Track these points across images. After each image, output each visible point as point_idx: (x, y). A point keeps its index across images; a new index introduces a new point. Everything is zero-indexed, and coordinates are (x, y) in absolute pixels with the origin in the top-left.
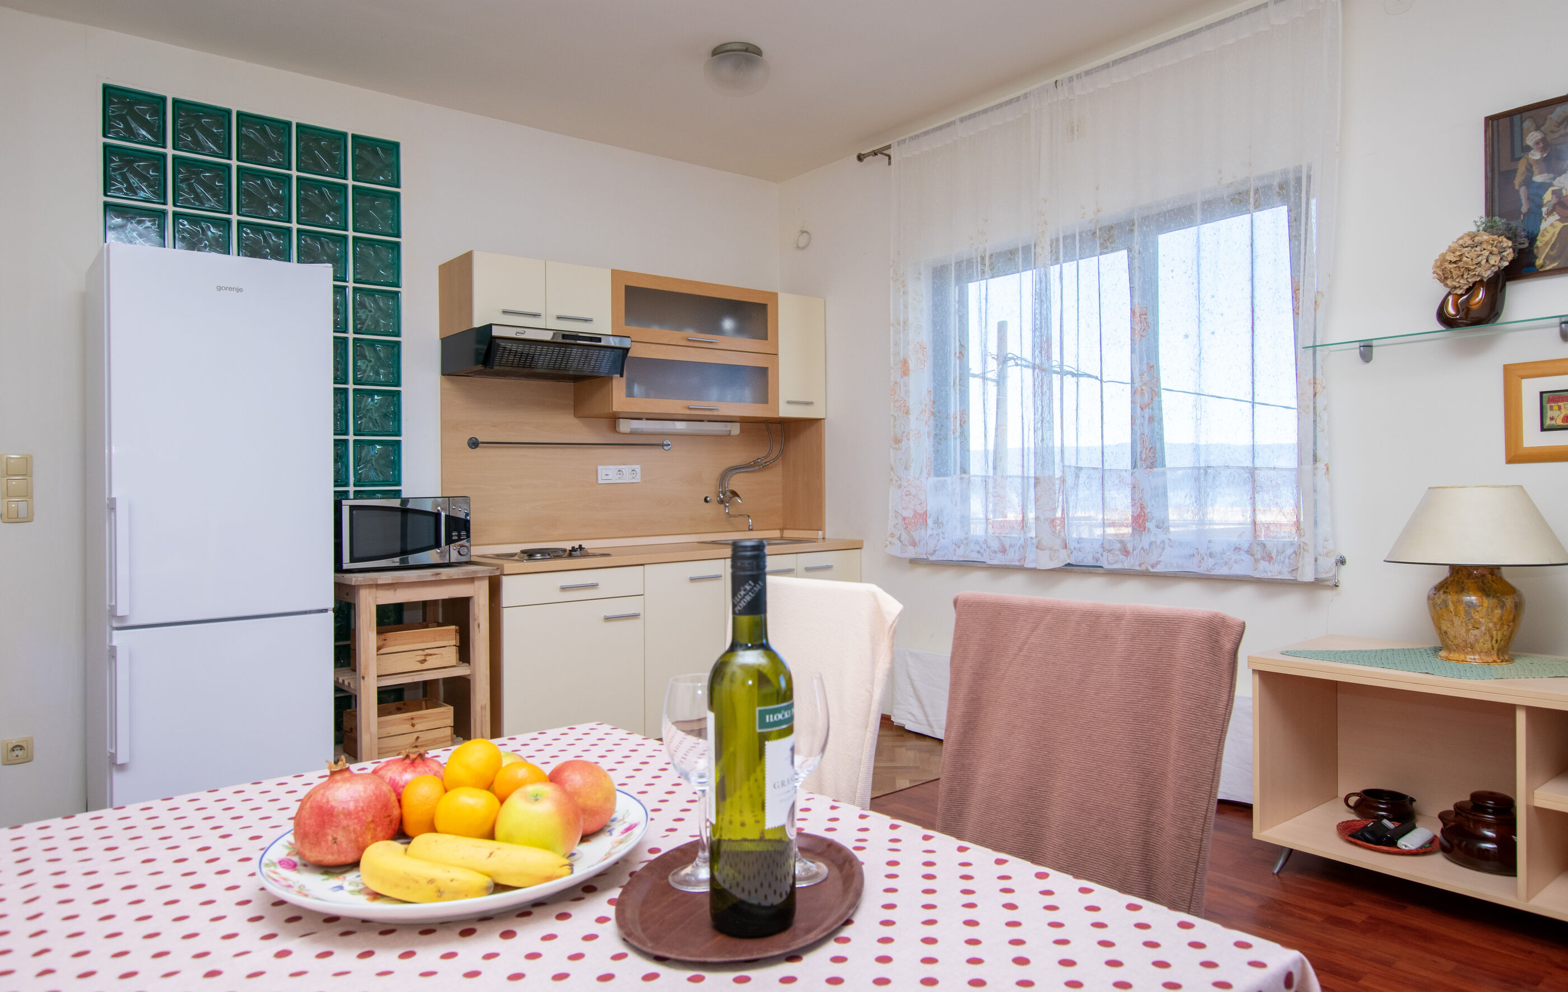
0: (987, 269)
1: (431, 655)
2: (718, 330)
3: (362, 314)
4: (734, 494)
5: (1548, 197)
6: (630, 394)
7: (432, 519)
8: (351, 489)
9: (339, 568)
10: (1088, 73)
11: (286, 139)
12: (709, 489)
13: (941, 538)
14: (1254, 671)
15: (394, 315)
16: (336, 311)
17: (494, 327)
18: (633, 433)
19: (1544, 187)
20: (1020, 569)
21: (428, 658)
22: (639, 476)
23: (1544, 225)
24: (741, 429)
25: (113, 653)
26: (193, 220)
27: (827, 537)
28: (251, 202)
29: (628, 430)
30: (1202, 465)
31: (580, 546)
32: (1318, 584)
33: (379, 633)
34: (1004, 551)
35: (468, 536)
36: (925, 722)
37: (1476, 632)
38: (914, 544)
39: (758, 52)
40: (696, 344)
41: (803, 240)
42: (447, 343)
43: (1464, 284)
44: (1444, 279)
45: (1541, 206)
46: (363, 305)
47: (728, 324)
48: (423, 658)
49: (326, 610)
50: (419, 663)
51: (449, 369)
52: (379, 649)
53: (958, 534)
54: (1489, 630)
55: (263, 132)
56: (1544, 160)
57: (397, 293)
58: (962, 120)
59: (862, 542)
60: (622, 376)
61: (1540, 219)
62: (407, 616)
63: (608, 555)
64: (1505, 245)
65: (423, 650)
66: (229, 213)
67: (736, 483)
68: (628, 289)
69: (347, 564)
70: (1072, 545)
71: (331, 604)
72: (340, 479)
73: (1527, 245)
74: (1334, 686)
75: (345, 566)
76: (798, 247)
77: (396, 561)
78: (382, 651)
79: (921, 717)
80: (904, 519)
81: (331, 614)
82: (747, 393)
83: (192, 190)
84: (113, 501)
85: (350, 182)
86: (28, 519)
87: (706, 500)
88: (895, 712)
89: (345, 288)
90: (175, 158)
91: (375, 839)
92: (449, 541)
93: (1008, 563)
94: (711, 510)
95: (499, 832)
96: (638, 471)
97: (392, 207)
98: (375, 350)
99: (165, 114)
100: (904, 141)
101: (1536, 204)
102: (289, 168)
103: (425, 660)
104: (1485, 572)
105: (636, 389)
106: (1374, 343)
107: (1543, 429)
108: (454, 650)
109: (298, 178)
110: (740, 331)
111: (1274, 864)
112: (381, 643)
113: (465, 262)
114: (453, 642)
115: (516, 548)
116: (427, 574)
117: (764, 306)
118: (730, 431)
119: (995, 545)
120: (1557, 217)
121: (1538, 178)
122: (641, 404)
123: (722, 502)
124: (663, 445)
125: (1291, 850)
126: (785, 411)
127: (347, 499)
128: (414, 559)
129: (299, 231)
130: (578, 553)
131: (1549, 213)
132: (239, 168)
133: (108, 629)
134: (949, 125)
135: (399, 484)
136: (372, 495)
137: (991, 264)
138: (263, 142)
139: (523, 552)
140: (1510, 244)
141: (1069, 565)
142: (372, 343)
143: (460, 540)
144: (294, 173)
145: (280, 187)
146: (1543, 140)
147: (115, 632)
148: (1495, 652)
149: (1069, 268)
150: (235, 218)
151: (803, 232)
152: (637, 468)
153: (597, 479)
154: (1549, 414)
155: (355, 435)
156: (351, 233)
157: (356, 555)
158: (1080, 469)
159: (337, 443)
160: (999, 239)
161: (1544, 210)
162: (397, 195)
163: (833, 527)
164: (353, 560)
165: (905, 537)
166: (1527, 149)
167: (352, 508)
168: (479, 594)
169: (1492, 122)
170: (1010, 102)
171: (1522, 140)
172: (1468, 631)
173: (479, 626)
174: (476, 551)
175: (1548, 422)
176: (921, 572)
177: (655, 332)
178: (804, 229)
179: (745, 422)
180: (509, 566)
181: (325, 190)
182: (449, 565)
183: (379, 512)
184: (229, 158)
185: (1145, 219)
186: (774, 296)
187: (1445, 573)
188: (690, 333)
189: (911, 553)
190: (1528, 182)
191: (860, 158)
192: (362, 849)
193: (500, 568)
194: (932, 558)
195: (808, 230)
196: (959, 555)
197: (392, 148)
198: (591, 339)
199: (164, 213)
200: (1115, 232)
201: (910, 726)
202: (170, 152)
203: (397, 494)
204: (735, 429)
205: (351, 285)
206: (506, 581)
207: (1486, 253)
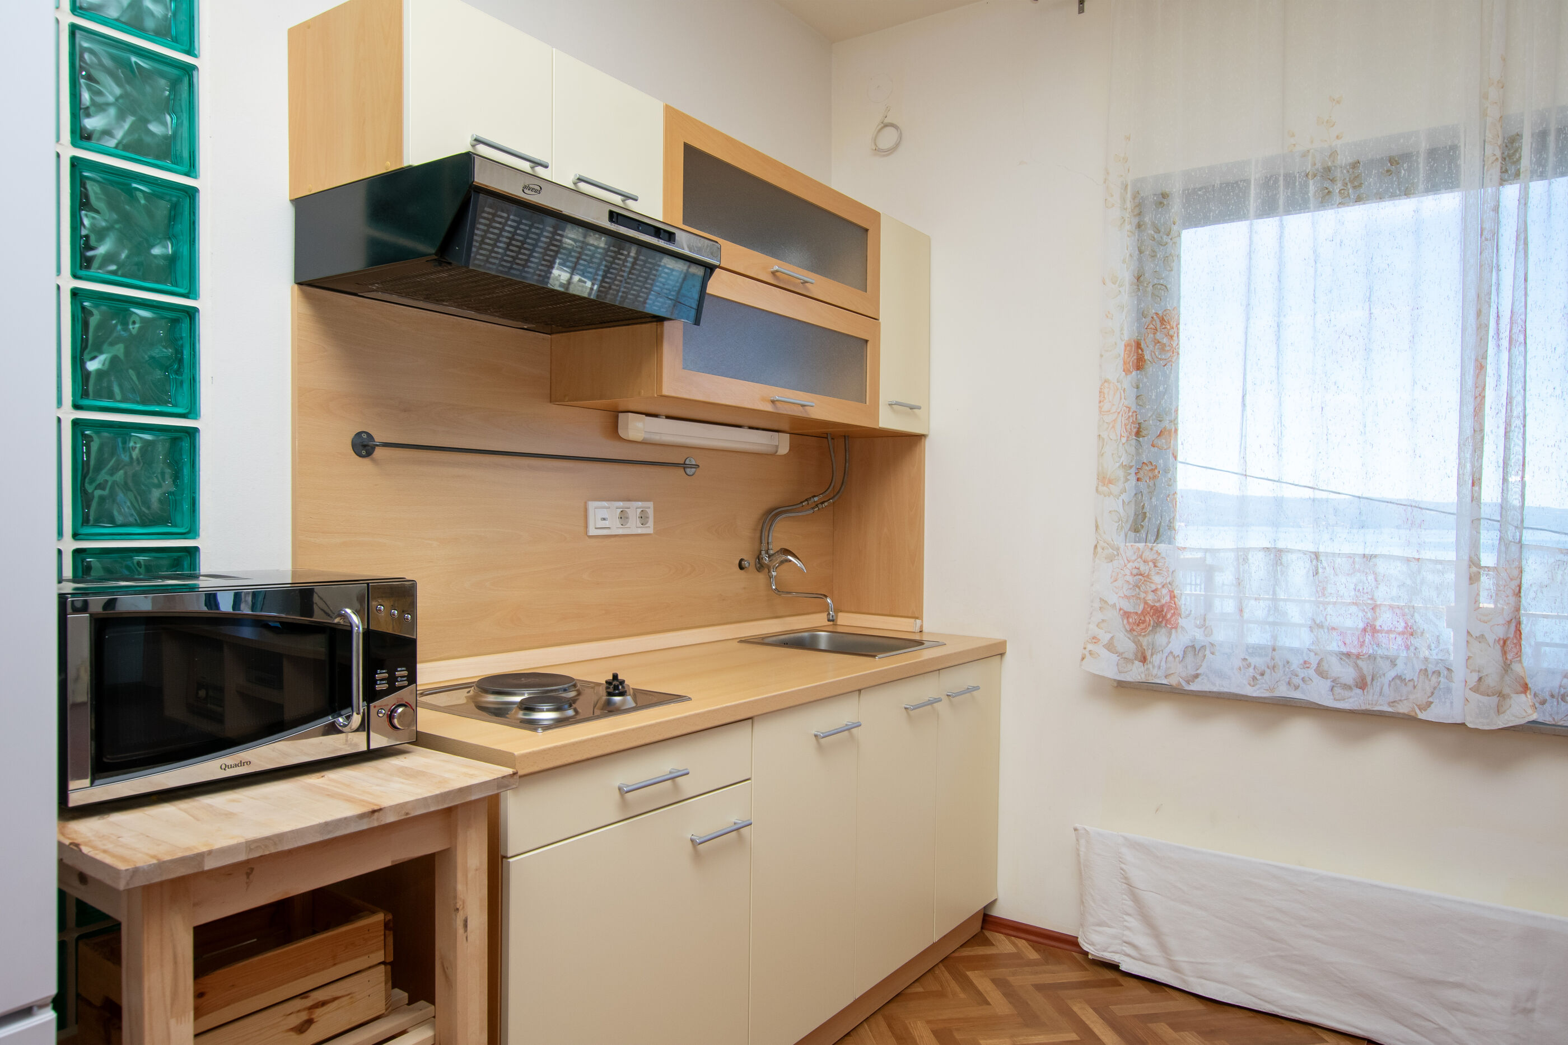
1: (324, 1004)
8: (66, 545)
12: (743, 547)
13: (1207, 652)
18: (642, 441)
21: (319, 1011)
22: (650, 523)
24: (793, 443)
27: (931, 630)
29: (635, 436)
34: (1362, 684)
35: (411, 677)
38: (1147, 660)
40: (781, 282)
41: (889, 137)
48: (304, 1016)
50: (294, 1036)
65: (303, 995)
68: (688, 150)
70: (1534, 687)
76: (877, 150)
80: (1127, 615)
87: (741, 565)
92: (371, 695)
93: (1369, 707)
94: (747, 582)
96: (651, 512)
103: (310, 1022)
108: (380, 975)
114: (379, 956)
117: (864, 233)
118: (777, 447)
119: (1347, 673)
122: (703, 384)
124: (685, 466)
126: (886, 419)
135: (193, 532)
141: (1535, 724)
143: (392, 689)
151: (889, 124)
152: (650, 508)
153: (586, 527)
165: (1127, 644)
173: (466, 926)
178: (887, 121)
186: (877, 217)
189: (1139, 674)
194: (1194, 687)
195: (895, 122)
198: (657, 233)
204: (784, 445)
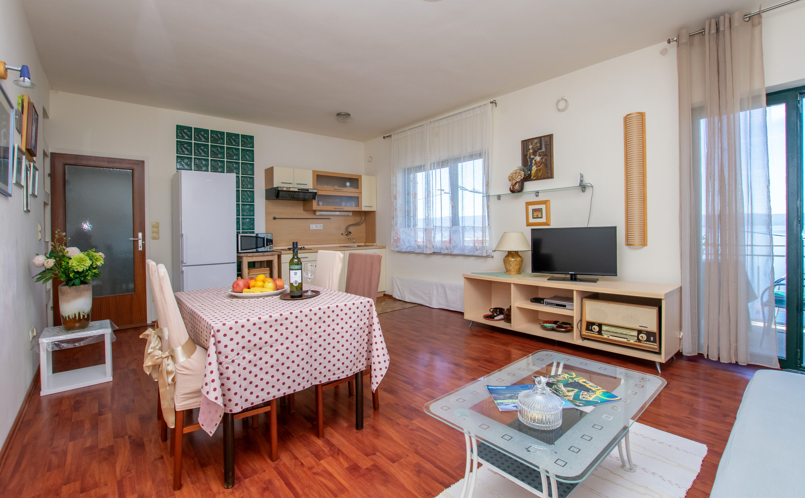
0: (415, 171)
2: (345, 186)
3: (244, 197)
4: (350, 233)
5: (534, 161)
6: (318, 205)
7: (263, 239)
8: (241, 231)
9: (238, 252)
10: (438, 120)
11: (223, 136)
12: (343, 231)
13: (404, 245)
14: (464, 277)
15: (252, 183)
16: (237, 183)
17: (279, 188)
18: (320, 215)
19: (533, 159)
20: (423, 254)
22: (322, 227)
23: (533, 168)
24: (352, 214)
25: (182, 272)
26: (199, 159)
27: (377, 245)
28: (214, 154)
29: (319, 214)
30: (463, 226)
31: (304, 247)
32: (487, 257)
33: (248, 270)
34: (419, 249)
35: (272, 244)
36: (401, 296)
37: (511, 267)
38: (397, 247)
39: (349, 115)
40: (337, 190)
41: (370, 159)
42: (267, 191)
43: (514, 182)
44: (510, 180)
45: (532, 163)
46: (244, 180)
47: (348, 184)
49: (235, 263)
51: (268, 198)
52: (248, 273)
53: (407, 245)
54: (513, 267)
55: (217, 135)
56: (533, 152)
57: (253, 177)
58: (409, 129)
59: (385, 246)
60: (315, 200)
61: (532, 167)
62: (256, 265)
63: (311, 249)
64: (522, 173)
66: (208, 157)
67: (351, 229)
68: (317, 175)
69: (240, 251)
70: (435, 247)
71: (236, 261)
72: (238, 229)
73: (530, 173)
74: (491, 282)
75: (239, 252)
76: (369, 161)
77: (255, 250)
78: (249, 274)
79: (400, 295)
80: (395, 240)
81: (236, 264)
82: (354, 204)
83: (199, 151)
84: (182, 234)
85: (240, 147)
86: (158, 239)
87: (342, 234)
88: (393, 294)
89: (239, 176)
90: (194, 143)
91: (245, 288)
92: (267, 245)
93: (420, 252)
94: (344, 237)
95: (264, 287)
96: (322, 226)
97: (252, 154)
98: (247, 193)
99: (192, 131)
100: (395, 134)
101: (531, 163)
102: (224, 144)
104: (514, 253)
105: (320, 203)
106: (501, 195)
107: (533, 218)
108: (268, 274)
109: (227, 147)
110: (351, 186)
111: (469, 325)
112: (249, 272)
113: (272, 168)
114: (268, 272)
115: (286, 248)
116: (261, 254)
117: (357, 179)
118: (349, 214)
119: (417, 247)
120: (535, 166)
121: (532, 157)
122: (321, 207)
123: (347, 235)
124: (329, 219)
125: (473, 321)
126: (364, 209)
127: (240, 234)
128: (259, 250)
129: (227, 161)
130: (303, 249)
131: (534, 165)
132: (211, 145)
133: (181, 266)
134: (405, 131)
135: (254, 230)
136: (246, 233)
137: (416, 170)
138: (217, 137)
139: (288, 248)
140: (523, 173)
141: (434, 252)
142: (246, 191)
143: (270, 245)
144: (225, 146)
145: (222, 149)
146: (532, 147)
147: (183, 267)
148: (515, 272)
149: (434, 171)
150: (210, 158)
151: (370, 157)
152: (322, 225)
153: (310, 228)
154: (534, 214)
155: (242, 216)
156: (240, 161)
157: (242, 249)
158: (436, 226)
159: (237, 218)
160: (417, 163)
161: (533, 164)
162: (253, 150)
163: (378, 243)
164: (241, 250)
165: (395, 245)
166: (529, 149)
167: (241, 236)
168: (275, 259)
169: (523, 142)
170: (420, 126)
171: (529, 147)
172: (509, 267)
173: (275, 268)
174: (275, 248)
175: (534, 217)
176: (400, 254)
177: (326, 187)
179: (354, 212)
180: (283, 252)
181: (234, 150)
182: (267, 252)
183: (249, 237)
184: (208, 142)
185: (451, 160)
186: (361, 176)
187: (506, 254)
188: (336, 187)
189: (397, 249)
190: (530, 157)
191: (384, 138)
192: (243, 290)
193: (281, 252)
194: (402, 251)
196: (408, 250)
197: (252, 138)
198: (306, 190)
199: (192, 158)
200: (444, 163)
201: (397, 298)
202: (193, 142)
203: (253, 233)
204: (351, 214)
205: (240, 175)
206: (282, 256)
207: (517, 175)
